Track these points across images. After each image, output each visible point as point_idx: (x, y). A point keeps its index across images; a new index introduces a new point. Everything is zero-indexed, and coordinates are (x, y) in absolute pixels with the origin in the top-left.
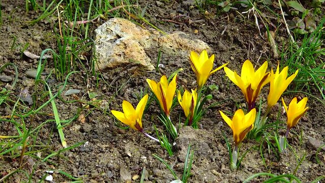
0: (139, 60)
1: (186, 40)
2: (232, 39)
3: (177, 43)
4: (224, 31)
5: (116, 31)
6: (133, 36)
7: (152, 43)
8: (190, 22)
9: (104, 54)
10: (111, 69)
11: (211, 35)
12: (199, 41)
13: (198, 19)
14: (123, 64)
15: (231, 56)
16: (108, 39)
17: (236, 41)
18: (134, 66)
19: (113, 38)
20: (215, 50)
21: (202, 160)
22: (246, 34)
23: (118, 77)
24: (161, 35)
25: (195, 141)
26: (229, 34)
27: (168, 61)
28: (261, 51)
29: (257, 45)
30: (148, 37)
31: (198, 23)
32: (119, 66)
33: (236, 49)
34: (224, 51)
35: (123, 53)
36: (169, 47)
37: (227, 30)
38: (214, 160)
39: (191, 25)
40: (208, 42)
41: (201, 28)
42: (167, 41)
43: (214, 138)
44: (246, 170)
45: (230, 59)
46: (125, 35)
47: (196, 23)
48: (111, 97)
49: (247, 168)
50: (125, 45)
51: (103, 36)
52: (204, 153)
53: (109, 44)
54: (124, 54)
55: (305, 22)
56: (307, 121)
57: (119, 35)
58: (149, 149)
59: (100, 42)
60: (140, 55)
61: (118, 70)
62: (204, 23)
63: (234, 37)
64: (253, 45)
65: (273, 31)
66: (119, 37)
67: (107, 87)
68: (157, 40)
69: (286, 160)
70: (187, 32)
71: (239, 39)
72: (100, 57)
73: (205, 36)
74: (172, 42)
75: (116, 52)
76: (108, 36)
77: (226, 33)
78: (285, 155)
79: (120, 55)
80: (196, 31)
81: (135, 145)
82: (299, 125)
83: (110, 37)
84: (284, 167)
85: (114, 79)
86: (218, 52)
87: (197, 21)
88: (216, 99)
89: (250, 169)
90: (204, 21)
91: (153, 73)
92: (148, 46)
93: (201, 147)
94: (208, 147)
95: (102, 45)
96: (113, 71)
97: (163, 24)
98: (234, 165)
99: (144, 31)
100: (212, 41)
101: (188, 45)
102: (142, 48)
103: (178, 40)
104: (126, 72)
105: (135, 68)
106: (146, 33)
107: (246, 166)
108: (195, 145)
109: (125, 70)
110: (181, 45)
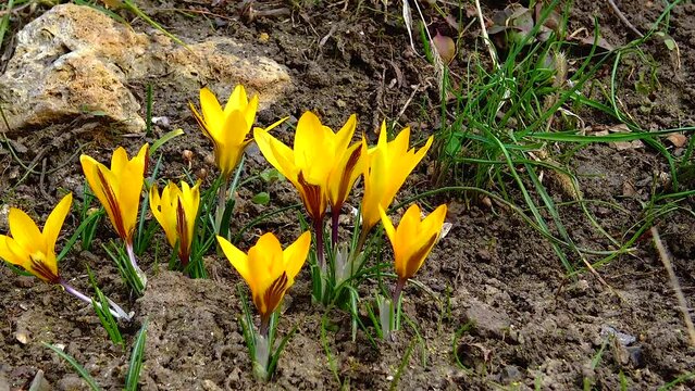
0: (104, 106)
1: (232, 59)
2: (348, 57)
3: (209, 65)
4: (326, 37)
5: (62, 36)
6: (100, 47)
7: (151, 65)
8: (252, 16)
9: (23, 92)
10: (37, 127)
11: (297, 47)
12: (264, 60)
13: (272, 8)
14: (65, 116)
15: (339, 97)
16: (40, 56)
17: (356, 62)
18: (90, 120)
19: (52, 53)
20: (301, 84)
21: (190, 355)
22: (384, 45)
23: (48, 148)
24: (174, 46)
25: (182, 309)
26: (340, 45)
27: (181, 109)
28: (413, 86)
29: (407, 71)
30: (141, 51)
31: (272, 17)
32: (56, 122)
33: (353, 80)
34: (324, 86)
35: (67, 89)
36: (190, 76)
37: (335, 33)
38: (218, 355)
39: (255, 20)
40: (288, 62)
41: (278, 28)
42: (186, 61)
43: (235, 300)
44: (285, 383)
45: (335, 105)
46: (79, 46)
47: (267, 17)
48: (26, 196)
49: (288, 376)
50: (73, 69)
51: (32, 49)
52: (200, 337)
53: (40, 67)
54: (70, 93)
55: (534, 17)
56: (488, 261)
57: (68, 45)
58: (78, 325)
59: (20, 64)
60: (107, 95)
61: (52, 131)
62: (286, 16)
63: (353, 52)
64: (398, 70)
65: (451, 37)
66: (67, 50)
67: (22, 171)
68: (164, 58)
69: (393, 359)
70: (240, 38)
71: (364, 56)
72: (14, 99)
73: (282, 49)
74: (199, 63)
75: (51, 88)
76: (42, 48)
77: (332, 41)
78: (390, 347)
79: (60, 94)
80: (264, 37)
81: (47, 314)
82: (464, 269)
83: (46, 50)
84: (383, 377)
85: (39, 152)
86: (305, 89)
87: (269, 12)
88: (279, 203)
89: (294, 380)
90: (287, 11)
91: (139, 138)
92: (139, 73)
93: (195, 323)
94: (212, 323)
95: (23, 71)
96: (41, 134)
97: (191, 19)
98: (261, 369)
99: (132, 34)
100: (297, 61)
101: (233, 70)
102: (121, 77)
103: (211, 59)
104: (68, 136)
105: (92, 126)
106: (138, 42)
107: (287, 372)
108: (180, 317)
109: (67, 130)
110: (218, 71)
